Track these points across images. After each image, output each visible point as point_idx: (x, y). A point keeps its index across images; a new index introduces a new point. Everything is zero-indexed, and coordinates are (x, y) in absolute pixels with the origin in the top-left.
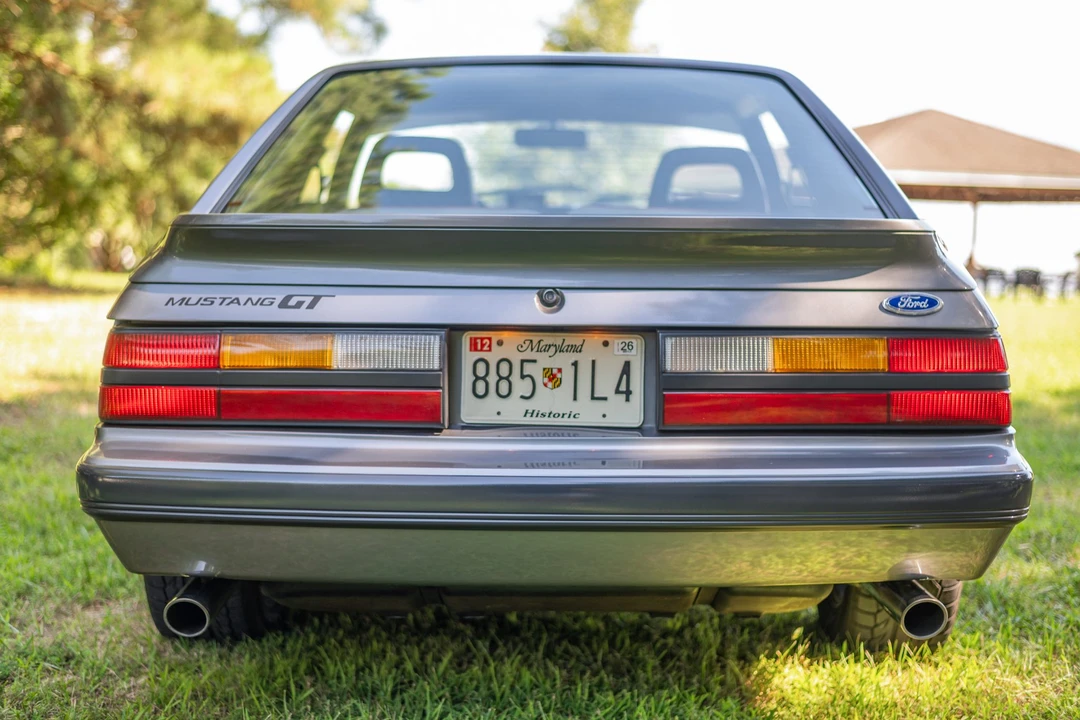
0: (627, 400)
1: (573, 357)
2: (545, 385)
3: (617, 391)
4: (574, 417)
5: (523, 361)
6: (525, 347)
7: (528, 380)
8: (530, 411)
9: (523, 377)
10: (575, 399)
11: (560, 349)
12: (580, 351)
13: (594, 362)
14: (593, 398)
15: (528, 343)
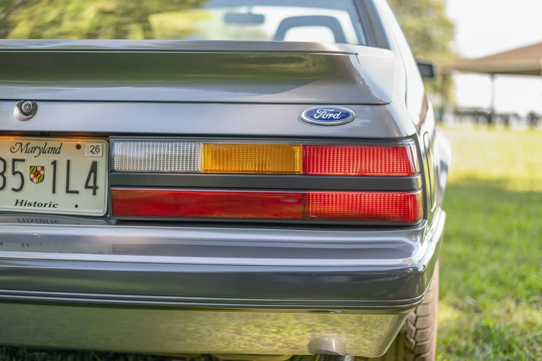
0: (94, 194)
1: (53, 157)
2: (32, 180)
3: (87, 187)
4: (54, 206)
5: (14, 161)
6: (16, 148)
7: (18, 176)
8: (20, 201)
9: (14, 173)
10: (54, 192)
11: (43, 151)
12: (59, 153)
13: (68, 162)
14: (68, 191)
15: (18, 145)
